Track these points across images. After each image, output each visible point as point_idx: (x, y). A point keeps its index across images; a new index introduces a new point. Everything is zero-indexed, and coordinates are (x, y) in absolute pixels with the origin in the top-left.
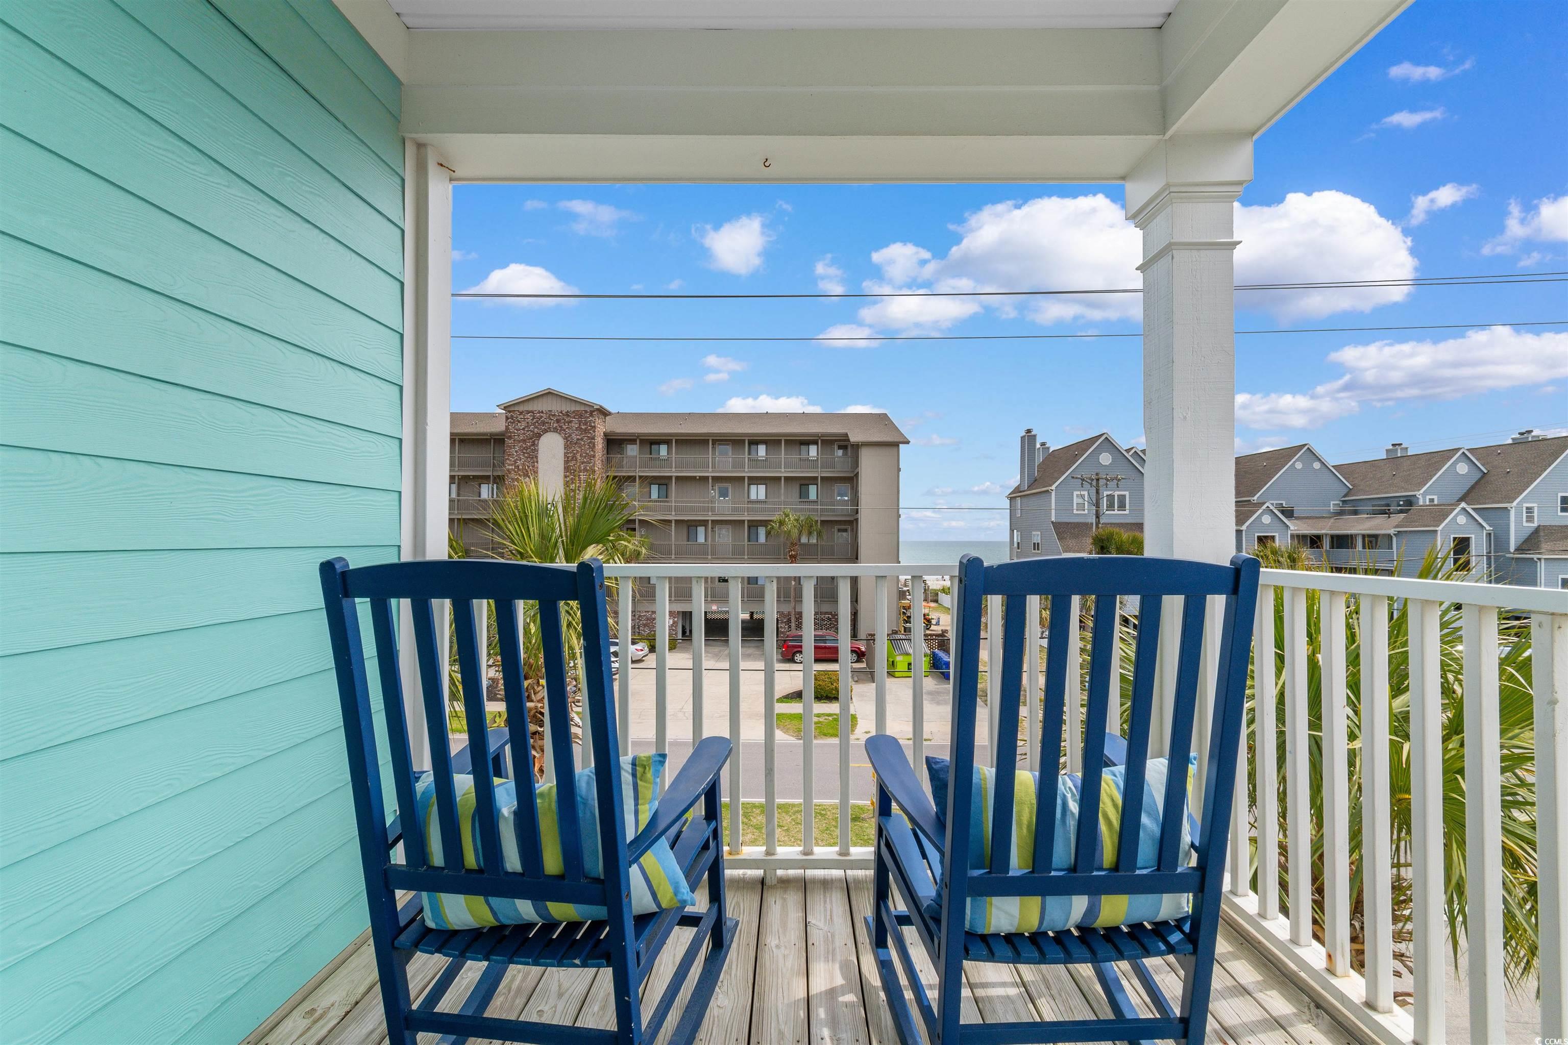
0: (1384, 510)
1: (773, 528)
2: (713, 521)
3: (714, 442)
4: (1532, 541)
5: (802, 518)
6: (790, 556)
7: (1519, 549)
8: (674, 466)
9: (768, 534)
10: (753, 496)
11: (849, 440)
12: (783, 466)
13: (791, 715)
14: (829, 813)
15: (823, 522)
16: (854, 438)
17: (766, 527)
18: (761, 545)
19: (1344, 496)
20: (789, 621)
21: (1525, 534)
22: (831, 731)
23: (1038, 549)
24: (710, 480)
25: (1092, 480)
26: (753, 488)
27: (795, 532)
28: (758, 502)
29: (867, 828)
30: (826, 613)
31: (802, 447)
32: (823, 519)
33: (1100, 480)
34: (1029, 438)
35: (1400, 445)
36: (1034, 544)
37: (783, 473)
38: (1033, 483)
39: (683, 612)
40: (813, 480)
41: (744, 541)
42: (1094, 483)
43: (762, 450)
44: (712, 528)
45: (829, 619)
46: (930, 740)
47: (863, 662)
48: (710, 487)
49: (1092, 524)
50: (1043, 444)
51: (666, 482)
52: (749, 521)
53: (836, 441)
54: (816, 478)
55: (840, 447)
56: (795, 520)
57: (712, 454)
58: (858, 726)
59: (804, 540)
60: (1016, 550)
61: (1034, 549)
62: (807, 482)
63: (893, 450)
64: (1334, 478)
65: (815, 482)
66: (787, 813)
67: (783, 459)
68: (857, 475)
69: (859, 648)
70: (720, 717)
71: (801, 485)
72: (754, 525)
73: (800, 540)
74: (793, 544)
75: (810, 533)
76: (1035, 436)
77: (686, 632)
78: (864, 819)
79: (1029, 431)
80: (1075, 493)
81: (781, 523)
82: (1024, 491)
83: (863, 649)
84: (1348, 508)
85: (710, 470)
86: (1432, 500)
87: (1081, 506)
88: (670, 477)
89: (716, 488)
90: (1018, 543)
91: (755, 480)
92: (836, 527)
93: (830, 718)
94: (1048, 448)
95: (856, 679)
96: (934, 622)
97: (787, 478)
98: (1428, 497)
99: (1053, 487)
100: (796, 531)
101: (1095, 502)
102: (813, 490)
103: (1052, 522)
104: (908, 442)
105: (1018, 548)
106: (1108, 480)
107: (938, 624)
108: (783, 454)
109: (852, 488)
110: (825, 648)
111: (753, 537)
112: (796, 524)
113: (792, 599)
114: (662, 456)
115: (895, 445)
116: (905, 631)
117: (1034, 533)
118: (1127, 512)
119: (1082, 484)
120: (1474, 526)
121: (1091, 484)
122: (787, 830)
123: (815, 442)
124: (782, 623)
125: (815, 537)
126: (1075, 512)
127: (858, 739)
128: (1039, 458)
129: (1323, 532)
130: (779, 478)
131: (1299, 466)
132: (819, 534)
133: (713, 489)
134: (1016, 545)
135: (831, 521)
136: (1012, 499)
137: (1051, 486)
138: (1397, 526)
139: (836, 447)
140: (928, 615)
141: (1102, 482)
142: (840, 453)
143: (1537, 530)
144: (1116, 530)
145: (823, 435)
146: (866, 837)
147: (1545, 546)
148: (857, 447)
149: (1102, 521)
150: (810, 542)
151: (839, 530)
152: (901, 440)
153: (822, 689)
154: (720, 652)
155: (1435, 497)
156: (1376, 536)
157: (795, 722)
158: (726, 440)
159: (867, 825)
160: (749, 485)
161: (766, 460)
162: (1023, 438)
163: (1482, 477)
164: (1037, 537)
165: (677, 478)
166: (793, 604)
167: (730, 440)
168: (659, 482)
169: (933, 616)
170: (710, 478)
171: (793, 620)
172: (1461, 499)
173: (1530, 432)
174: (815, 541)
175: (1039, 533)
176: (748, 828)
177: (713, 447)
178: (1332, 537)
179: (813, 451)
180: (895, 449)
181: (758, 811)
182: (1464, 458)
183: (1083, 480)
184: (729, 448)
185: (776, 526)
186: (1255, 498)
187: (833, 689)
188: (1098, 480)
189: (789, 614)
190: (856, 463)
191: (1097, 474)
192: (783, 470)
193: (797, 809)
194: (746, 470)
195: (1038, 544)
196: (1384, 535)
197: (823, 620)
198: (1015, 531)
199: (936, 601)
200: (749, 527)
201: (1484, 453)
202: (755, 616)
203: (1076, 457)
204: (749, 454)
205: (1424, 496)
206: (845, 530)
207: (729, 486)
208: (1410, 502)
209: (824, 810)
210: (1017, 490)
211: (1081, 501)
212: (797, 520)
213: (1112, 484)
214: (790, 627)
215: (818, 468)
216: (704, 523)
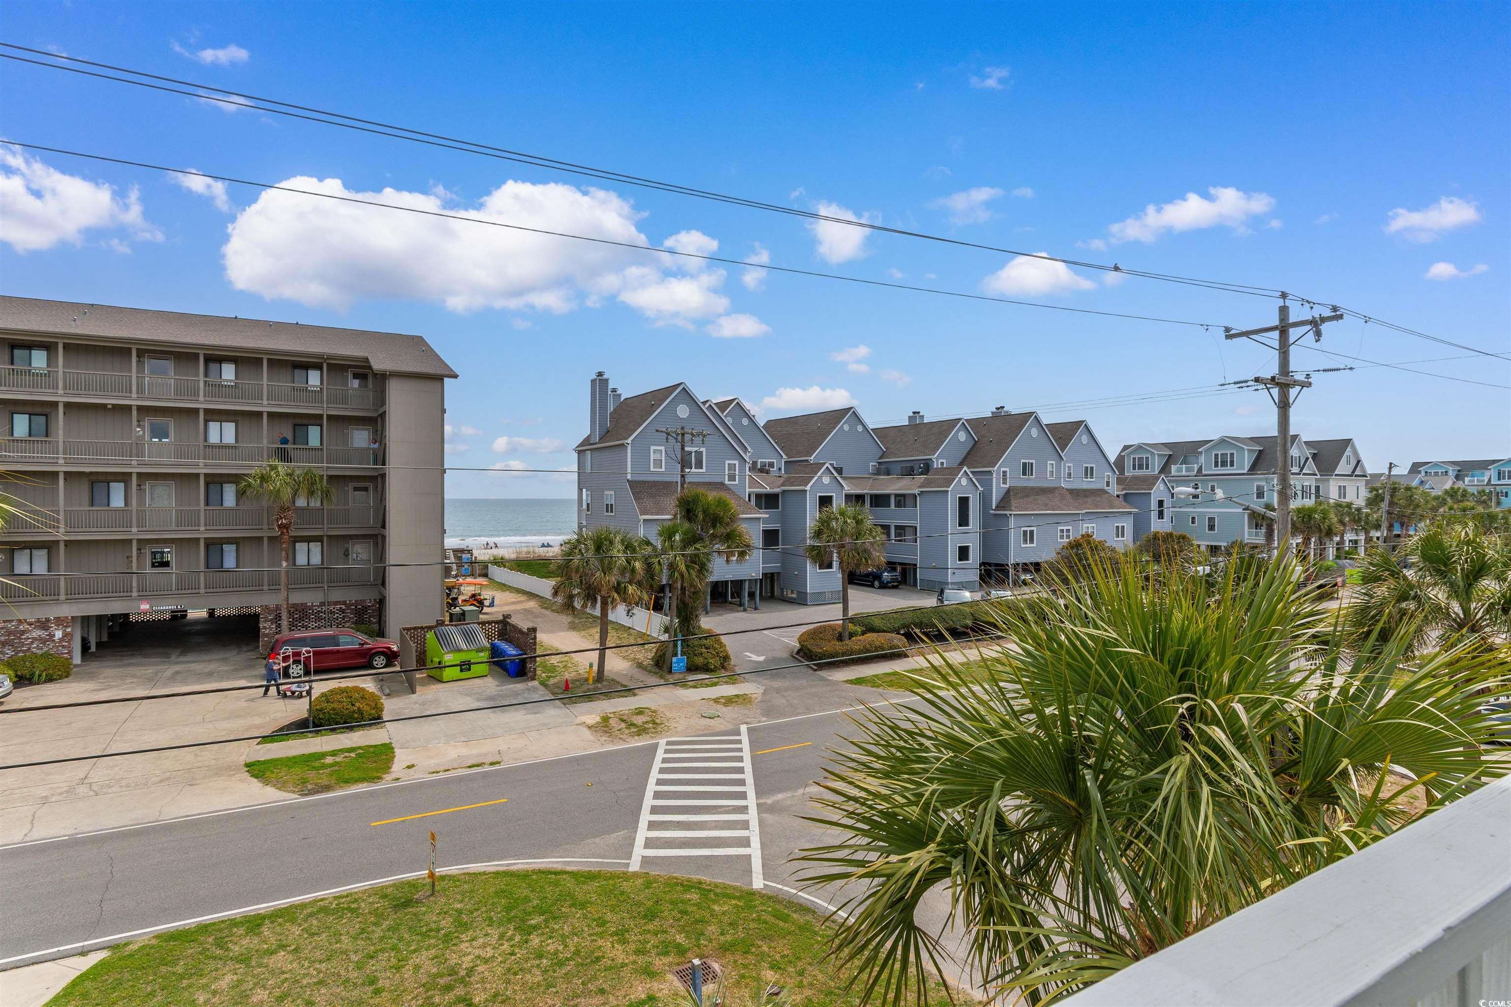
0: (909, 472)
1: (249, 485)
2: (139, 475)
3: (141, 353)
4: (1005, 501)
5: (298, 472)
6: (280, 526)
7: (998, 507)
8: (61, 385)
9: (240, 495)
10: (214, 438)
11: (370, 367)
12: (265, 397)
13: (288, 759)
14: (363, 905)
15: (330, 477)
16: (379, 364)
17: (237, 483)
18: (229, 510)
19: (880, 458)
20: (278, 617)
21: (1002, 494)
22: (355, 775)
23: (612, 512)
24: (134, 412)
25: (678, 434)
26: (214, 427)
27: (287, 493)
28: (222, 447)
29: (424, 914)
30: (336, 603)
31: (296, 371)
32: (330, 473)
33: (686, 435)
34: (600, 383)
35: (918, 413)
36: (607, 505)
37: (265, 406)
38: (606, 435)
39: (83, 617)
40: (316, 419)
41: (198, 505)
42: (680, 438)
43: (228, 372)
44: (139, 485)
45: (342, 611)
46: (499, 763)
47: (395, 665)
48: (135, 422)
49: (677, 482)
50: (614, 390)
51: (46, 410)
52: (206, 475)
53: (350, 366)
54: (321, 416)
55: (356, 376)
56: (287, 475)
57: (138, 372)
58: (396, 759)
59: (301, 502)
60: (585, 512)
61: (607, 511)
62: (305, 422)
63: (436, 385)
64: (872, 440)
65: (319, 422)
66: (293, 921)
67: (265, 386)
68: (383, 415)
69: (389, 648)
70: (161, 781)
71: (295, 425)
72: (215, 482)
73: (294, 502)
74: (283, 509)
75: (311, 493)
76: (607, 380)
77: (89, 648)
78: (418, 902)
79: (600, 374)
80: (652, 448)
81: (264, 479)
82: (595, 444)
83: (395, 648)
84: (883, 469)
85: (134, 395)
86: (942, 463)
87: (658, 463)
88: (55, 404)
89: (146, 424)
90: (588, 504)
91: (213, 415)
92: (351, 485)
93: (353, 755)
94: (620, 395)
95: (387, 691)
96: (487, 603)
97: (271, 415)
98: (940, 461)
99: (629, 441)
100: (289, 489)
101: (680, 459)
102: (314, 435)
103: (628, 480)
104: (455, 376)
105: (588, 510)
106: (692, 435)
107: (492, 605)
108: (265, 378)
109: (375, 432)
110: (338, 652)
111: (213, 496)
112: (288, 480)
113: (282, 587)
114: (35, 369)
115: (439, 379)
116: (451, 620)
117: (607, 492)
118: (704, 470)
119: (667, 439)
120: (972, 488)
121: (676, 439)
122: (296, 950)
123: (318, 367)
124: (266, 621)
125: (319, 499)
126: (652, 469)
127: (398, 779)
128: (611, 408)
129: (865, 491)
130: (259, 414)
131: (846, 428)
132: (326, 495)
133: (139, 426)
134: (585, 506)
135: (344, 477)
136: (580, 453)
137: (626, 439)
138: (920, 487)
139: (350, 376)
140: (480, 594)
141: (687, 437)
142: (356, 383)
143: (1009, 490)
144: (701, 490)
145: (331, 357)
146: (424, 929)
147: (1014, 503)
148: (382, 378)
149: (687, 480)
150: (312, 504)
151: (356, 489)
152: (447, 373)
153: (337, 714)
154: (156, 674)
155: (944, 461)
156: (904, 496)
157: (297, 770)
158: (163, 352)
159: (424, 909)
160: (206, 421)
161: (236, 386)
162: (593, 382)
163: (974, 445)
164: (610, 496)
165: (68, 406)
166: (283, 594)
167: (171, 353)
168: (30, 410)
169: (486, 594)
170: (134, 409)
171: (284, 615)
172: (962, 464)
173: (1003, 407)
174: (318, 504)
175: (613, 493)
176: (225, 964)
177: (138, 362)
178: (872, 496)
179: (314, 378)
180: (437, 384)
181: (241, 931)
182: (963, 428)
183: (668, 434)
184: (169, 365)
185: (255, 483)
186: (812, 458)
187: (354, 712)
188: (683, 435)
189: (278, 608)
190: (381, 398)
191: (682, 428)
192: (265, 402)
193: (309, 910)
194: (201, 398)
195: (612, 505)
196: (910, 494)
197: (331, 612)
198: (584, 490)
199: (486, 575)
200: (207, 484)
201: (976, 424)
202: (217, 613)
203: (652, 408)
204: (206, 375)
205: (938, 460)
206: (366, 489)
207: (171, 424)
208: (927, 468)
209: (355, 901)
210: (586, 442)
211: (658, 457)
212: (290, 475)
213: (698, 440)
214: (279, 626)
215: (322, 402)
216: (124, 478)
